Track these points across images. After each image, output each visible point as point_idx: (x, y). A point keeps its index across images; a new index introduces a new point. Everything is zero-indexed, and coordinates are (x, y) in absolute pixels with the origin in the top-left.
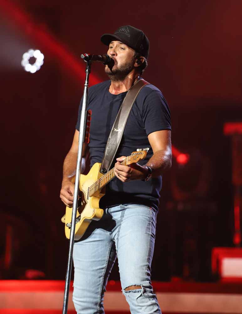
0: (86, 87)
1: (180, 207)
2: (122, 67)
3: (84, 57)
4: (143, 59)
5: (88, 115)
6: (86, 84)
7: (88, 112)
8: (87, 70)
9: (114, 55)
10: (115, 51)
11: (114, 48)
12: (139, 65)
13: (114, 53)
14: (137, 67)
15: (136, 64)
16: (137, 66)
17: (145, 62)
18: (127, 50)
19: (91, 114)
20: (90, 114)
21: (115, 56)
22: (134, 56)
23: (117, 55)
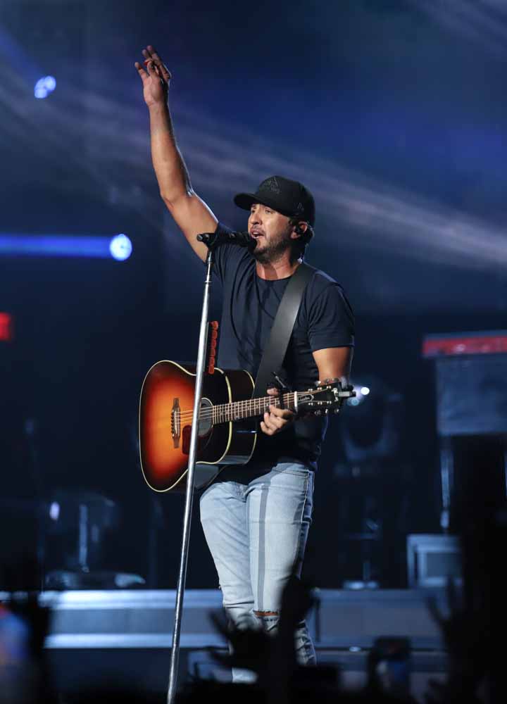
1: (356, 472)
9: (257, 223)
10: (257, 217)
11: (256, 212)
13: (256, 221)
15: (294, 234)
16: (296, 237)
18: (276, 214)
21: (259, 226)
22: (289, 222)
23: (262, 223)
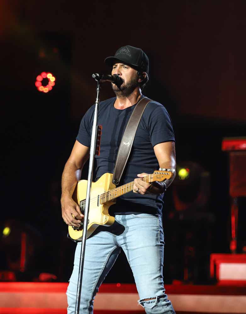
0: (97, 104)
2: (128, 84)
3: (95, 76)
4: (145, 74)
5: (99, 130)
6: (97, 102)
7: (98, 127)
8: (98, 89)
9: (119, 75)
10: (119, 71)
12: (142, 81)
13: (119, 73)
14: (140, 83)
15: (140, 79)
16: (141, 81)
17: (147, 77)
19: (102, 129)
20: (100, 129)
